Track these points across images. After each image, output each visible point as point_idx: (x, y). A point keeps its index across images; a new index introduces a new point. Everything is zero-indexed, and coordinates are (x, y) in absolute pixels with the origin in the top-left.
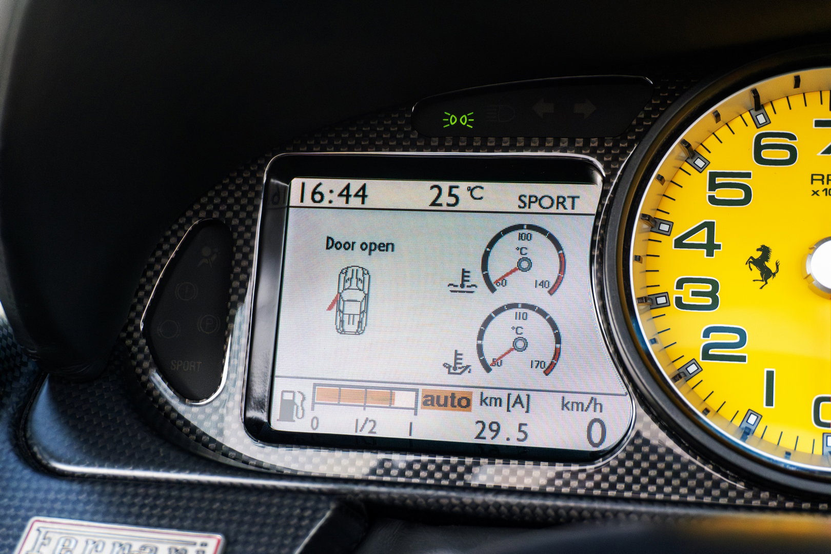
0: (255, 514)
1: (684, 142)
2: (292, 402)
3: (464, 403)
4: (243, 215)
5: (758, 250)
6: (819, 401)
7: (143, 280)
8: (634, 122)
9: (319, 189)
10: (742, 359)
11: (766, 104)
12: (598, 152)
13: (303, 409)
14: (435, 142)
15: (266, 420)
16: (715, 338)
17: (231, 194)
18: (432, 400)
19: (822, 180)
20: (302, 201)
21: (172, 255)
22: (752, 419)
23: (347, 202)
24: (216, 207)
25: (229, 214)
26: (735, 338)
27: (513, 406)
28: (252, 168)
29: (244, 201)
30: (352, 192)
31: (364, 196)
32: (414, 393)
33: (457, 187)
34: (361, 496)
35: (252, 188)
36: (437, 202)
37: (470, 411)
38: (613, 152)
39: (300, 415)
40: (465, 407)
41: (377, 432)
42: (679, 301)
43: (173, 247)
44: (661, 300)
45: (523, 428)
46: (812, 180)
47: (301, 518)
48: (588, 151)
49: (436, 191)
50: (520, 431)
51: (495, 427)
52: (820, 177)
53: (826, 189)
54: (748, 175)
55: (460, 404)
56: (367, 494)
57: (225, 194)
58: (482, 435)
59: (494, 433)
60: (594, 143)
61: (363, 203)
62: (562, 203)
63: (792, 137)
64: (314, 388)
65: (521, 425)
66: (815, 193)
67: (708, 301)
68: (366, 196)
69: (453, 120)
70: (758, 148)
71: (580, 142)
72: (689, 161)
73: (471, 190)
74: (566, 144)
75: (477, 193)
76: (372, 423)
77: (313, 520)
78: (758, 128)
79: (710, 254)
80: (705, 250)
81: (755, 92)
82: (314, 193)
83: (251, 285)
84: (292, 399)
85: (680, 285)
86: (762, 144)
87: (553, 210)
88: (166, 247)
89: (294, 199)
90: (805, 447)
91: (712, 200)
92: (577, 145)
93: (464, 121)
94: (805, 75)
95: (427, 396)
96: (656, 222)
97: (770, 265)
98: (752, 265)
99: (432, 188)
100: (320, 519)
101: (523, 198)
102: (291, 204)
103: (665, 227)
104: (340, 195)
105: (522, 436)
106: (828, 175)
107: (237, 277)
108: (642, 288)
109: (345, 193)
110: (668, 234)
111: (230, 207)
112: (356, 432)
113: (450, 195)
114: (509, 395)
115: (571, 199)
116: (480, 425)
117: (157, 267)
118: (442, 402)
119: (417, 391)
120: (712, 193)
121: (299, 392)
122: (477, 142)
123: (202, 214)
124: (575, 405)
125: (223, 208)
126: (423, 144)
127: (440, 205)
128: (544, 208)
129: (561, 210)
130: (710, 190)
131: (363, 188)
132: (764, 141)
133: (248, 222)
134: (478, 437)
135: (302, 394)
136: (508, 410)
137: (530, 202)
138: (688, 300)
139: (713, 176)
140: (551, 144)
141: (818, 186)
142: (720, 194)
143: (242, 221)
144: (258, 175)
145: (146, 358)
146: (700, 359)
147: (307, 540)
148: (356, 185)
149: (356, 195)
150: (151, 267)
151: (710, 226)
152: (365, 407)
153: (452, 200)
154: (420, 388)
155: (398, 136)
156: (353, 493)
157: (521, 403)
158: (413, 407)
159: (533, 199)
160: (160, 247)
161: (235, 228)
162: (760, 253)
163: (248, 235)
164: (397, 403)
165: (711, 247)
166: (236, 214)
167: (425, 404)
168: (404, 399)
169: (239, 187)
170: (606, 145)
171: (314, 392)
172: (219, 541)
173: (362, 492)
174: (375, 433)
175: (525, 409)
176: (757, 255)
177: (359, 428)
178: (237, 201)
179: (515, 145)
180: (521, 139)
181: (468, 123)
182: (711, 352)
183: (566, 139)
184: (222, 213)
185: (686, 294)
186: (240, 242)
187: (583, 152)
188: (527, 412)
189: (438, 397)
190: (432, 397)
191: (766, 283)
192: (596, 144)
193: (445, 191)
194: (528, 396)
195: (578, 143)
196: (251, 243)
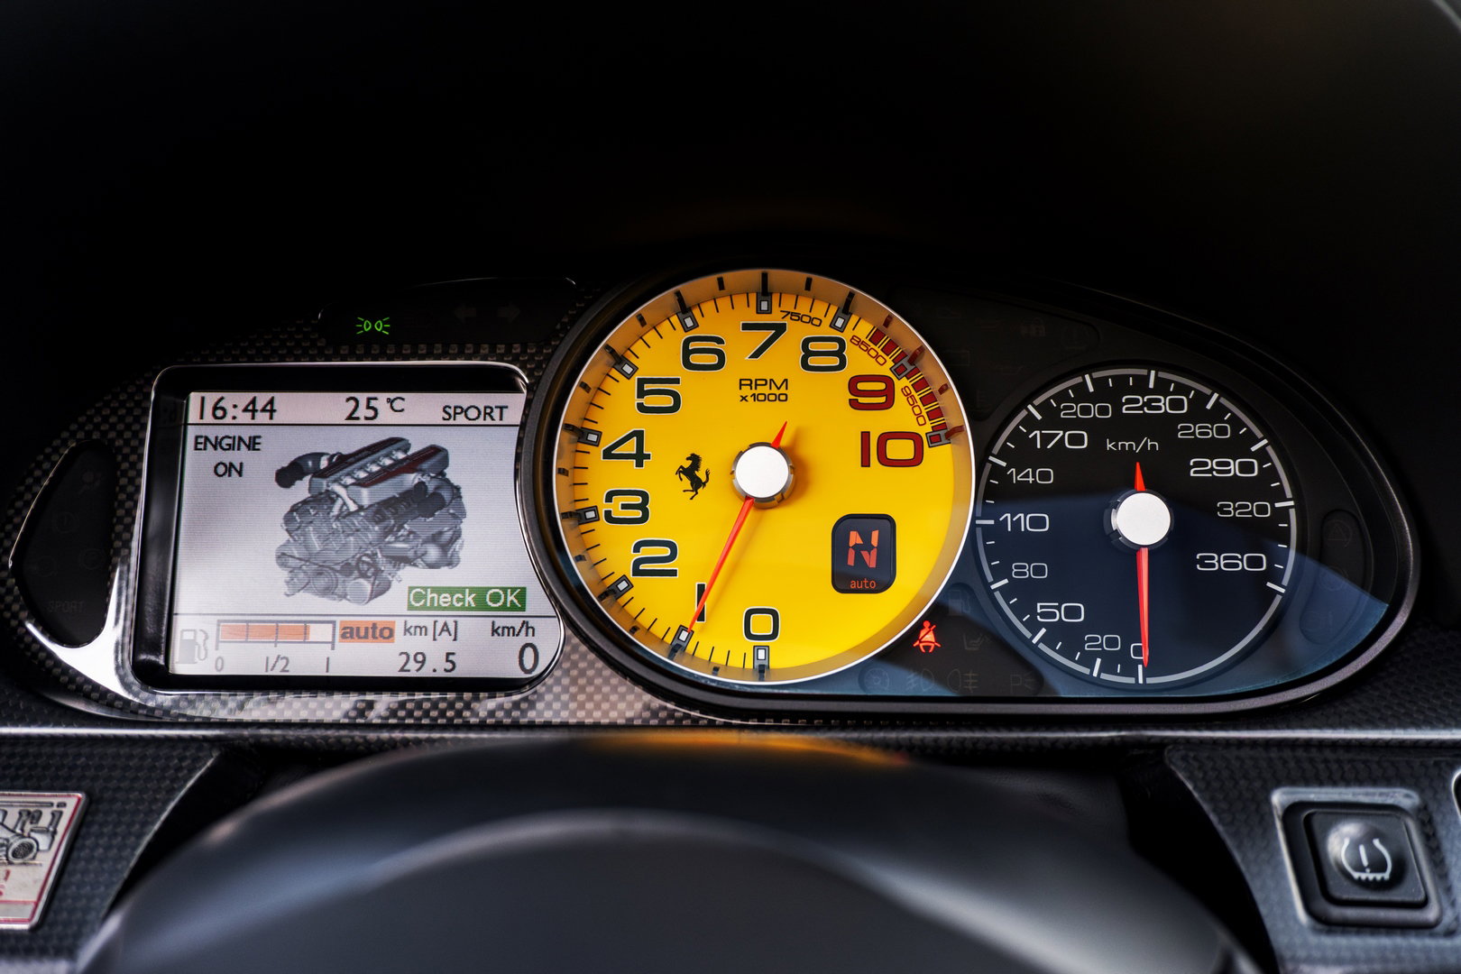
0: (126, 768)
1: (607, 347)
2: (193, 642)
3: (386, 633)
4: (128, 435)
5: (688, 459)
6: (750, 613)
7: (11, 512)
8: (558, 327)
9: (221, 404)
10: (673, 573)
11: (694, 306)
12: (521, 358)
13: (206, 650)
14: (344, 350)
15: (162, 662)
16: (646, 552)
17: (114, 411)
18: (351, 633)
19: (750, 385)
20: (202, 418)
21: (46, 483)
22: (684, 636)
23: (253, 418)
24: (97, 427)
25: (112, 435)
26: (666, 552)
27: (440, 634)
28: (138, 383)
29: (129, 419)
30: (259, 406)
31: (272, 411)
32: (331, 625)
33: (376, 399)
34: (251, 740)
35: (138, 404)
36: (354, 416)
37: (393, 642)
38: (536, 358)
39: (202, 656)
40: (388, 638)
41: (290, 670)
42: (608, 514)
43: (46, 473)
44: (591, 515)
45: (451, 658)
46: (741, 385)
47: (178, 769)
48: (510, 358)
49: (352, 403)
50: (447, 661)
51: (420, 658)
52: (749, 382)
53: (754, 395)
54: (677, 381)
55: (381, 636)
56: (258, 738)
57: (106, 412)
58: (406, 668)
59: (419, 665)
60: (517, 349)
61: (271, 418)
62: (489, 414)
63: (720, 341)
64: (219, 625)
65: (448, 654)
66: (744, 398)
67: (638, 514)
68: (275, 411)
69: (367, 327)
70: (687, 353)
71: (501, 349)
72: (616, 367)
73: (391, 401)
74: (487, 351)
75: (397, 405)
76: (285, 661)
77: (192, 771)
78: (686, 331)
79: (639, 464)
80: (635, 461)
81: (678, 294)
82: (215, 408)
83: (140, 513)
84: (192, 638)
85: (609, 497)
86: (690, 348)
87: (480, 421)
88: (38, 473)
89: (193, 416)
90: (736, 662)
91: (641, 408)
92: (498, 351)
93: (379, 327)
94: (728, 277)
95: (345, 628)
96: (583, 433)
97: (701, 474)
98: (682, 475)
99: (348, 400)
100: (200, 768)
101: (447, 409)
102: (190, 421)
103: (593, 438)
104: (246, 410)
105: (449, 666)
106: (756, 380)
107: (122, 504)
108: (571, 503)
109: (251, 409)
110: (596, 444)
111: (113, 427)
112: (267, 671)
113: (369, 407)
114: (435, 622)
115: (499, 410)
116: (404, 657)
117: (28, 496)
118: (362, 634)
119: (333, 623)
120: (640, 401)
121: (201, 630)
122: (391, 350)
123: (81, 435)
124: (506, 630)
125: (104, 427)
126: (331, 352)
127: (358, 418)
128: (470, 419)
129: (489, 421)
130: (638, 397)
131: (271, 402)
132: (692, 346)
133: (134, 443)
134: (402, 670)
135: (205, 633)
136: (435, 639)
137: (455, 413)
138: (618, 513)
139: (641, 382)
140: (471, 351)
141: (746, 391)
142: (649, 401)
143: (127, 442)
144: (145, 390)
145: (16, 600)
146: (630, 576)
147: (183, 792)
148: (263, 398)
149: (264, 410)
150: (20, 496)
151: (639, 435)
152: (276, 643)
153: (371, 413)
154: (338, 620)
155: (303, 344)
156: (242, 737)
157: (448, 630)
158: (331, 640)
159: (458, 410)
160: (30, 474)
161: (119, 449)
162: (690, 462)
163: (133, 458)
164: (312, 638)
165: (640, 457)
166: (120, 434)
167: (343, 636)
168: (320, 632)
169: (122, 404)
170: (529, 351)
171: (218, 630)
172: (79, 800)
173: (252, 736)
174: (288, 671)
175: (453, 637)
176: (687, 464)
177: (270, 668)
178: (121, 419)
179: (432, 353)
180: (439, 346)
181: (384, 328)
182: (642, 567)
183: (486, 346)
184: (104, 434)
185: (616, 508)
186: (125, 466)
187: (505, 359)
188: (455, 639)
189: (358, 629)
190: (351, 629)
191: (697, 493)
192: (518, 351)
193: (363, 403)
194: (456, 622)
195: (499, 349)
196: (138, 467)
